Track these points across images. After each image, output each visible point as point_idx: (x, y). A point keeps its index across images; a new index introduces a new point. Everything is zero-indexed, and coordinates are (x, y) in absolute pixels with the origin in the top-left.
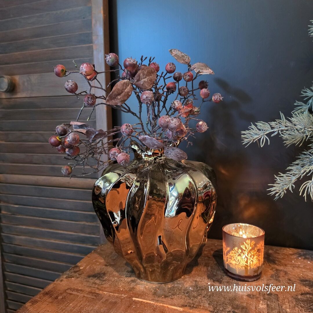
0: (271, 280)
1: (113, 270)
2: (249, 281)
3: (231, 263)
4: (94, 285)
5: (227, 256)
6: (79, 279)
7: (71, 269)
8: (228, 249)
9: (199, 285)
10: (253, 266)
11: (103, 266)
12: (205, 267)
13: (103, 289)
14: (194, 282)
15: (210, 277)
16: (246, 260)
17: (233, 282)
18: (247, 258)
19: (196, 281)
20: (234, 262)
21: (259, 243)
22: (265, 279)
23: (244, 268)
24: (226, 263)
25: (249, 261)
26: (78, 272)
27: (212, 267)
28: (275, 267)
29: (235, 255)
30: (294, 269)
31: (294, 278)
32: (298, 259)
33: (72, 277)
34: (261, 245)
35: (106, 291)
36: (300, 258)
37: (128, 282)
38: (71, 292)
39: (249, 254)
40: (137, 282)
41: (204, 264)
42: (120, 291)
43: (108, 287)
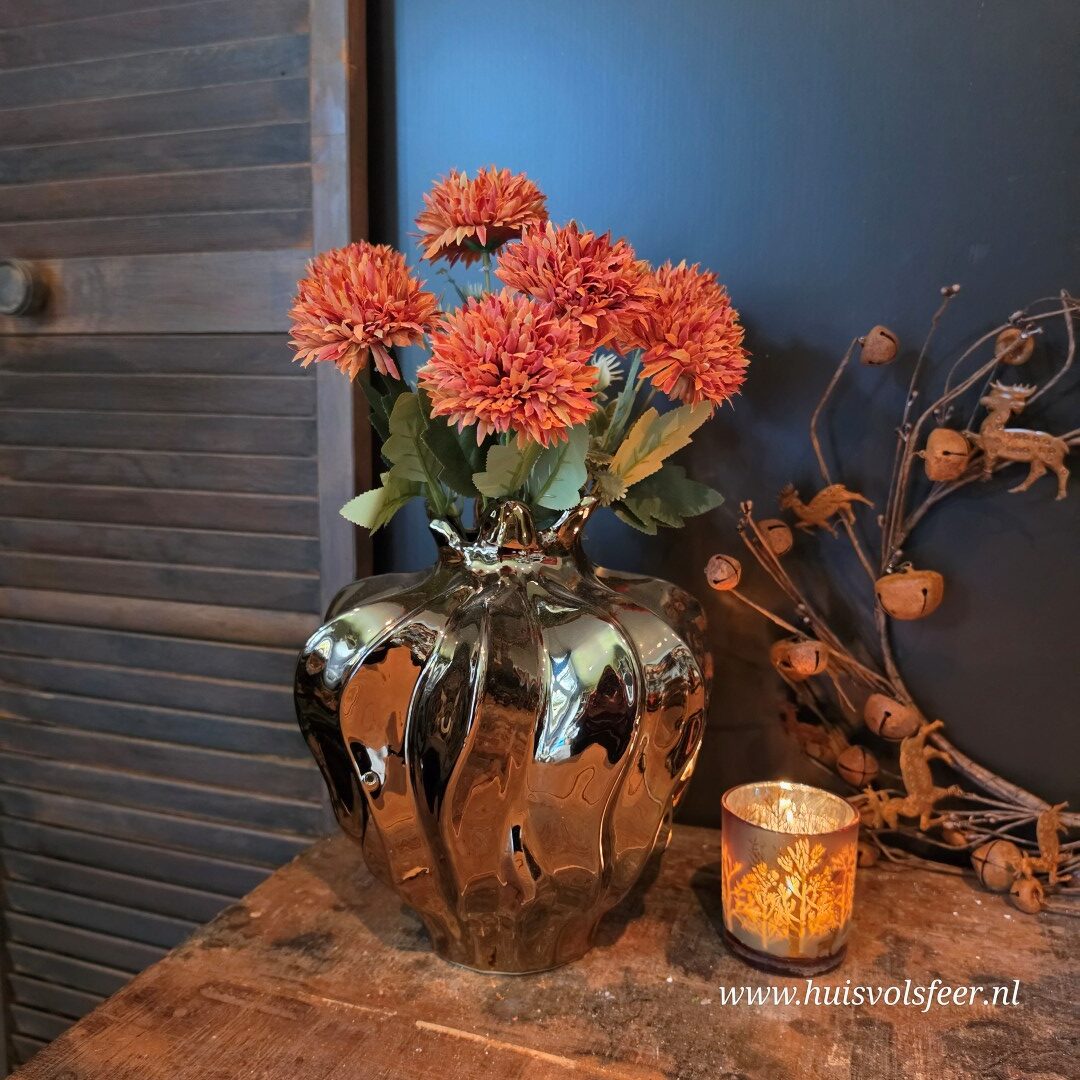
0: (874, 973)
1: (360, 924)
2: (802, 977)
3: (745, 916)
4: (291, 973)
5: (733, 892)
6: (244, 952)
7: (221, 918)
8: (738, 867)
9: (636, 984)
10: (817, 925)
11: (325, 910)
12: (662, 924)
13: (322, 987)
14: (621, 974)
15: (673, 959)
16: (793, 908)
17: (750, 975)
18: (799, 901)
19: (627, 970)
20: (754, 912)
21: (840, 851)
22: (856, 971)
23: (786, 932)
24: (729, 914)
25: (803, 911)
26: (242, 930)
27: (684, 925)
28: (892, 930)
29: (758, 887)
30: (957, 938)
31: (952, 968)
32: (971, 906)
33: (221, 943)
34: (846, 859)
35: (331, 996)
36: (979, 902)
37: (406, 969)
38: (217, 996)
39: (805, 886)
40: (433, 966)
41: (659, 912)
42: (379, 996)
43: (337, 983)
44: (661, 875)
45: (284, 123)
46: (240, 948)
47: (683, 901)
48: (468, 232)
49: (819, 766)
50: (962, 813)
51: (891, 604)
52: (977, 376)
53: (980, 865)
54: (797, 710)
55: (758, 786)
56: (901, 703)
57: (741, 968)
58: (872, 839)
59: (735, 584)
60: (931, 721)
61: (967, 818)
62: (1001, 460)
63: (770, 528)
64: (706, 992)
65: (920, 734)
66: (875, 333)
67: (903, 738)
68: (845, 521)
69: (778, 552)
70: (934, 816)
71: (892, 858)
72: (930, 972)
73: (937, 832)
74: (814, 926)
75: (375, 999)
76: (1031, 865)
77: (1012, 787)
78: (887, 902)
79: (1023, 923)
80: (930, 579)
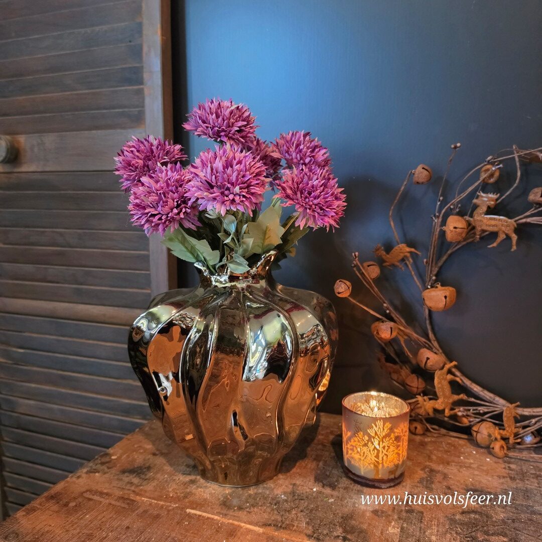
0: (417, 487)
1: (165, 462)
2: (381, 488)
3: (353, 458)
4: (129, 485)
5: (348, 447)
6: (107, 476)
7: (97, 459)
8: (349, 434)
9: (298, 492)
10: (388, 462)
11: (149, 455)
12: (315, 462)
13: (142, 493)
14: (291, 487)
15: (317, 479)
16: (375, 454)
17: (355, 487)
18: (378, 451)
19: (294, 485)
20: (357, 456)
21: (399, 426)
22: (408, 485)
23: (372, 466)
24: (346, 457)
25: (381, 456)
26: (107, 465)
27: (325, 463)
28: (429, 465)
29: (358, 444)
30: (461, 470)
31: (457, 485)
32: (470, 454)
33: (96, 471)
34: (402, 430)
35: (147, 497)
36: (474, 452)
37: (185, 484)
38: (91, 497)
39: (381, 443)
40: (198, 483)
41: (313, 457)
42: (170, 497)
43: (151, 490)
44: (316, 438)
45: (130, 66)
46: (105, 473)
47: (327, 451)
49: (397, 384)
50: (466, 408)
51: (429, 303)
52: (470, 189)
53: (475, 434)
54: (385, 356)
55: (360, 394)
56: (436, 353)
57: (351, 484)
58: (422, 420)
59: (348, 294)
60: (451, 362)
61: (469, 410)
62: (483, 231)
63: (368, 266)
64: (332, 496)
65: (445, 368)
66: (420, 168)
67: (436, 370)
68: (408, 262)
69: (372, 278)
70: (452, 409)
71: (432, 430)
72: (446, 487)
73: (454, 417)
74: (386, 463)
75: (168, 499)
76: (500, 434)
77: (492, 395)
78: (428, 452)
79: (496, 463)
80: (448, 291)
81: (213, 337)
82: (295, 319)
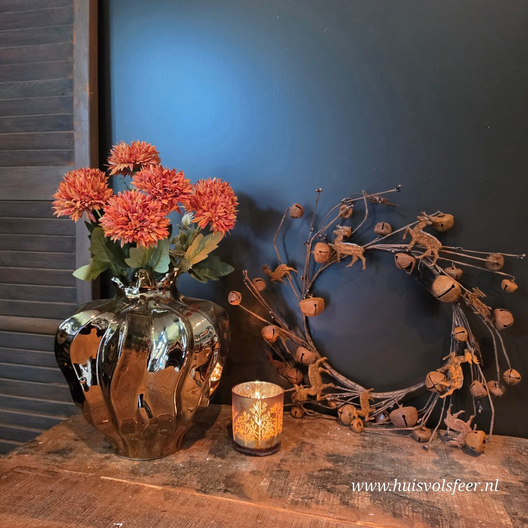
1: (85, 445)
2: (259, 456)
3: (239, 433)
4: (53, 462)
5: (235, 424)
6: (34, 456)
7: (26, 444)
8: (237, 414)
9: (194, 461)
10: (265, 435)
11: (71, 441)
12: (211, 441)
13: (64, 467)
14: (189, 458)
15: (211, 452)
16: (256, 429)
17: (240, 457)
18: (258, 426)
19: (192, 457)
20: (242, 431)
21: (274, 405)
22: (282, 453)
23: (253, 438)
24: (234, 433)
25: (260, 429)
26: (34, 448)
27: (220, 441)
28: (302, 439)
29: (243, 421)
30: (326, 442)
31: (320, 452)
32: (335, 431)
33: (25, 453)
34: (277, 409)
35: (68, 470)
36: (339, 429)
37: (101, 459)
38: (21, 471)
39: (260, 419)
40: (112, 458)
41: (211, 437)
42: (88, 469)
43: (71, 465)
44: (215, 424)
45: (63, 114)
46: (33, 454)
47: (222, 432)
48: (126, 166)
49: (283, 378)
50: (334, 394)
51: (304, 310)
52: (331, 223)
53: (339, 414)
54: (273, 355)
55: (248, 383)
56: (310, 350)
57: (237, 454)
58: (300, 406)
59: (239, 303)
60: (323, 357)
61: (337, 396)
62: (342, 255)
63: (256, 281)
64: (221, 463)
65: (317, 362)
66: (294, 206)
68: (288, 278)
69: (260, 290)
70: (322, 395)
71: (308, 413)
72: (312, 454)
73: (325, 402)
75: (86, 470)
76: (357, 413)
77: (353, 383)
78: (303, 430)
79: (354, 436)
80: (318, 301)
81: (122, 337)
82: (192, 322)
